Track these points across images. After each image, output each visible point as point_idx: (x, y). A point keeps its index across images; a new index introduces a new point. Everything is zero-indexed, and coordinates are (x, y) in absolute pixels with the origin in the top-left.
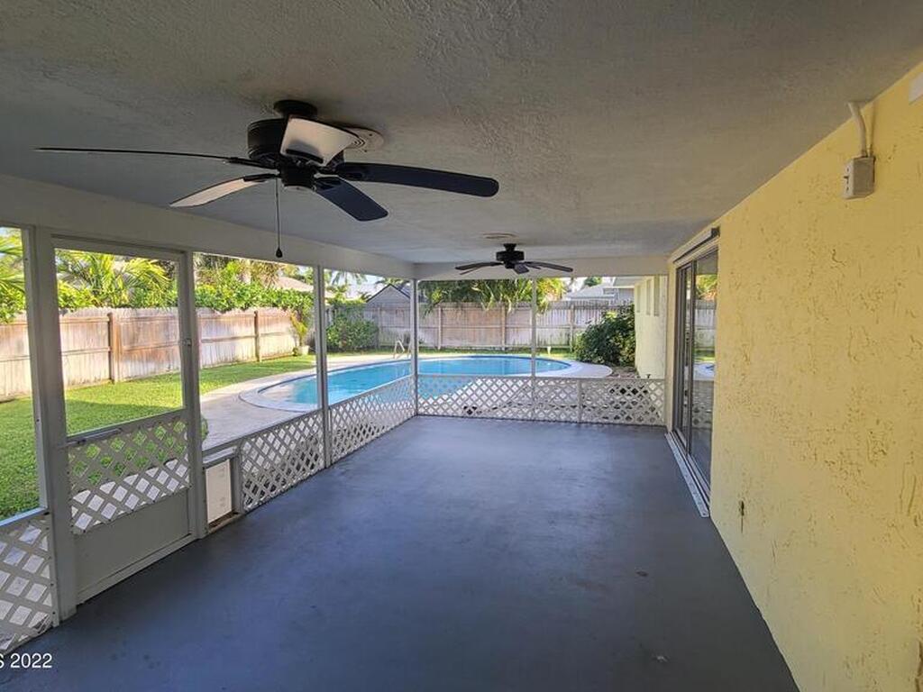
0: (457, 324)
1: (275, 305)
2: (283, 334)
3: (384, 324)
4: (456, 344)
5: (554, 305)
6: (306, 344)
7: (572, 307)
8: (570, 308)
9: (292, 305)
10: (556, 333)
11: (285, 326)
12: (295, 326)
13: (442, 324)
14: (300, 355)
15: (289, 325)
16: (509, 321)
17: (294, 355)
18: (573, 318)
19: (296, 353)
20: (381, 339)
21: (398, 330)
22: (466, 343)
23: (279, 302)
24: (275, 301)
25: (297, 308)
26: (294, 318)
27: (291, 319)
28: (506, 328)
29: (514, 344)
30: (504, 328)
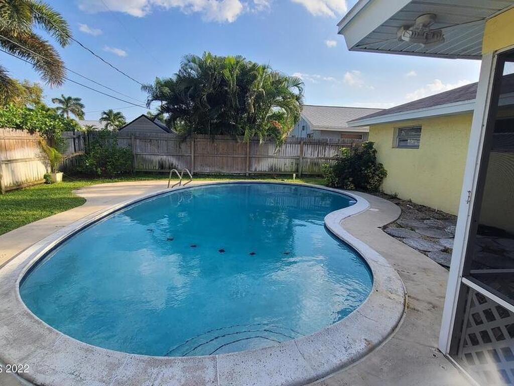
0: (208, 153)
1: (18, 127)
2: (30, 160)
3: (139, 151)
4: (207, 170)
5: (289, 140)
6: (60, 170)
7: (302, 143)
8: (300, 143)
9: (41, 129)
10: (288, 162)
11: (32, 152)
12: (45, 151)
13: (194, 153)
14: (53, 182)
15: (38, 151)
16: (252, 152)
17: (46, 183)
18: (302, 151)
19: (47, 179)
20: (136, 165)
21: (153, 157)
22: (216, 170)
23: (24, 123)
24: (18, 121)
25: (46, 132)
26: (44, 143)
27: (40, 143)
28: (249, 157)
29: (256, 170)
30: (248, 158)
